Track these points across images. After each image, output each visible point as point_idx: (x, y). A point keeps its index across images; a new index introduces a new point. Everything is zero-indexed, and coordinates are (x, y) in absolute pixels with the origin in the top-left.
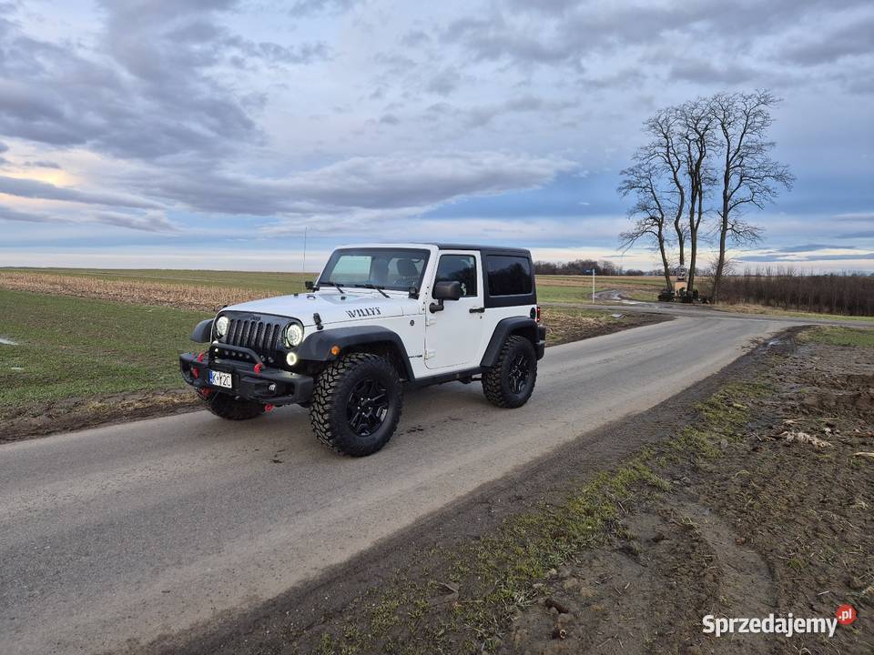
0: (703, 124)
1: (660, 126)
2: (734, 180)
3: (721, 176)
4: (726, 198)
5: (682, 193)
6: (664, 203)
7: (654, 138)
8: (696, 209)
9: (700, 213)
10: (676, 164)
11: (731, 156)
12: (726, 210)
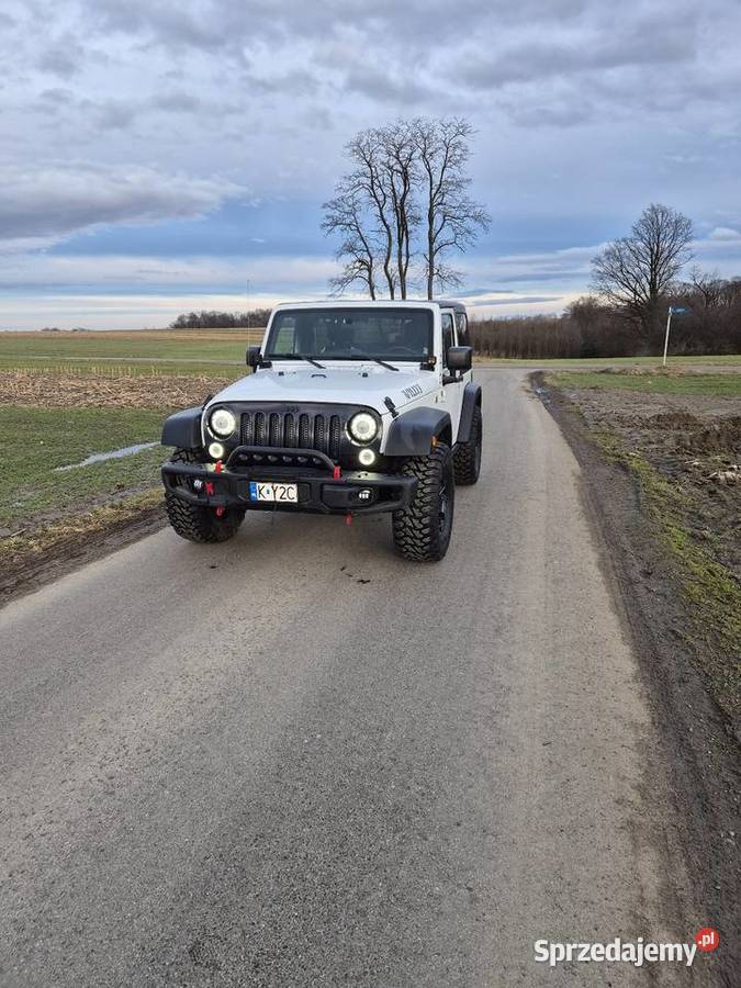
0: (405, 151)
1: (360, 149)
2: (438, 219)
3: (424, 214)
4: (431, 240)
5: (389, 233)
6: (372, 244)
7: (355, 165)
8: (404, 251)
9: (408, 257)
10: (381, 198)
11: (434, 191)
12: (432, 254)
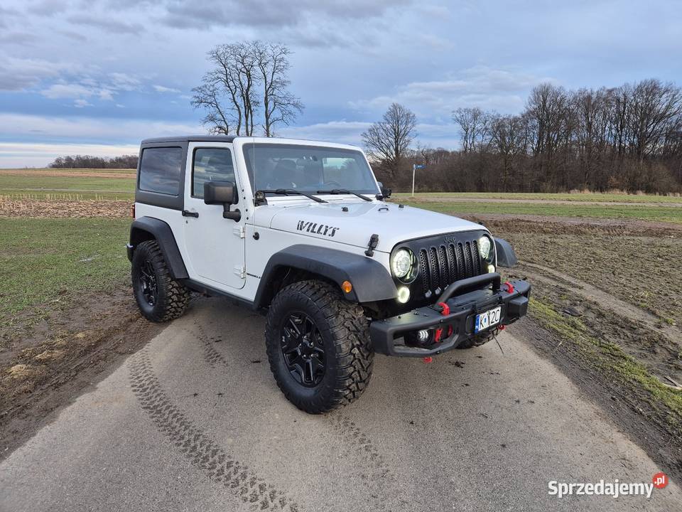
0: (248, 60)
1: (217, 56)
2: (271, 105)
3: (262, 100)
4: (267, 117)
5: (239, 110)
7: (215, 66)
8: (249, 122)
9: (252, 126)
10: (233, 88)
11: (268, 87)
12: (268, 126)
